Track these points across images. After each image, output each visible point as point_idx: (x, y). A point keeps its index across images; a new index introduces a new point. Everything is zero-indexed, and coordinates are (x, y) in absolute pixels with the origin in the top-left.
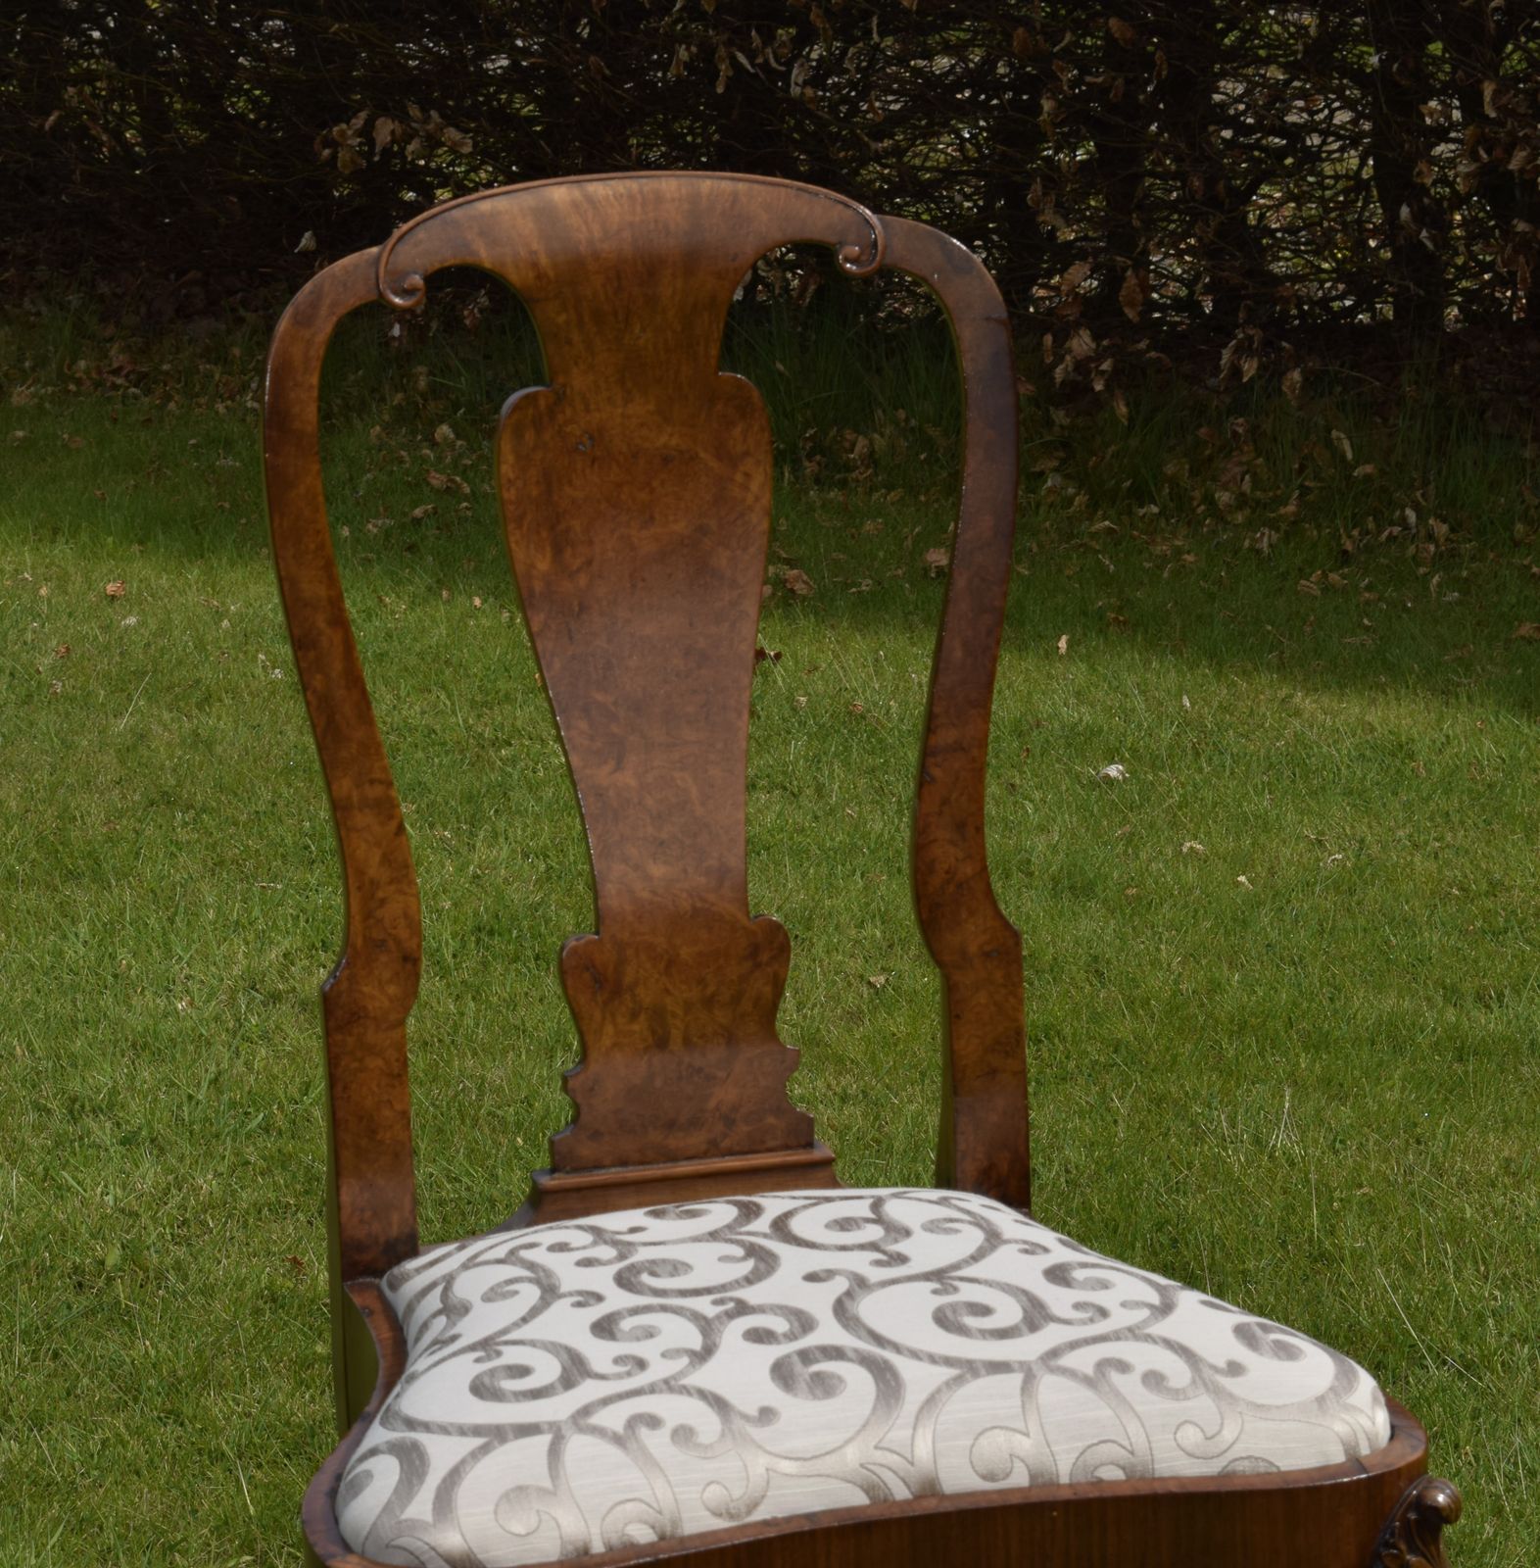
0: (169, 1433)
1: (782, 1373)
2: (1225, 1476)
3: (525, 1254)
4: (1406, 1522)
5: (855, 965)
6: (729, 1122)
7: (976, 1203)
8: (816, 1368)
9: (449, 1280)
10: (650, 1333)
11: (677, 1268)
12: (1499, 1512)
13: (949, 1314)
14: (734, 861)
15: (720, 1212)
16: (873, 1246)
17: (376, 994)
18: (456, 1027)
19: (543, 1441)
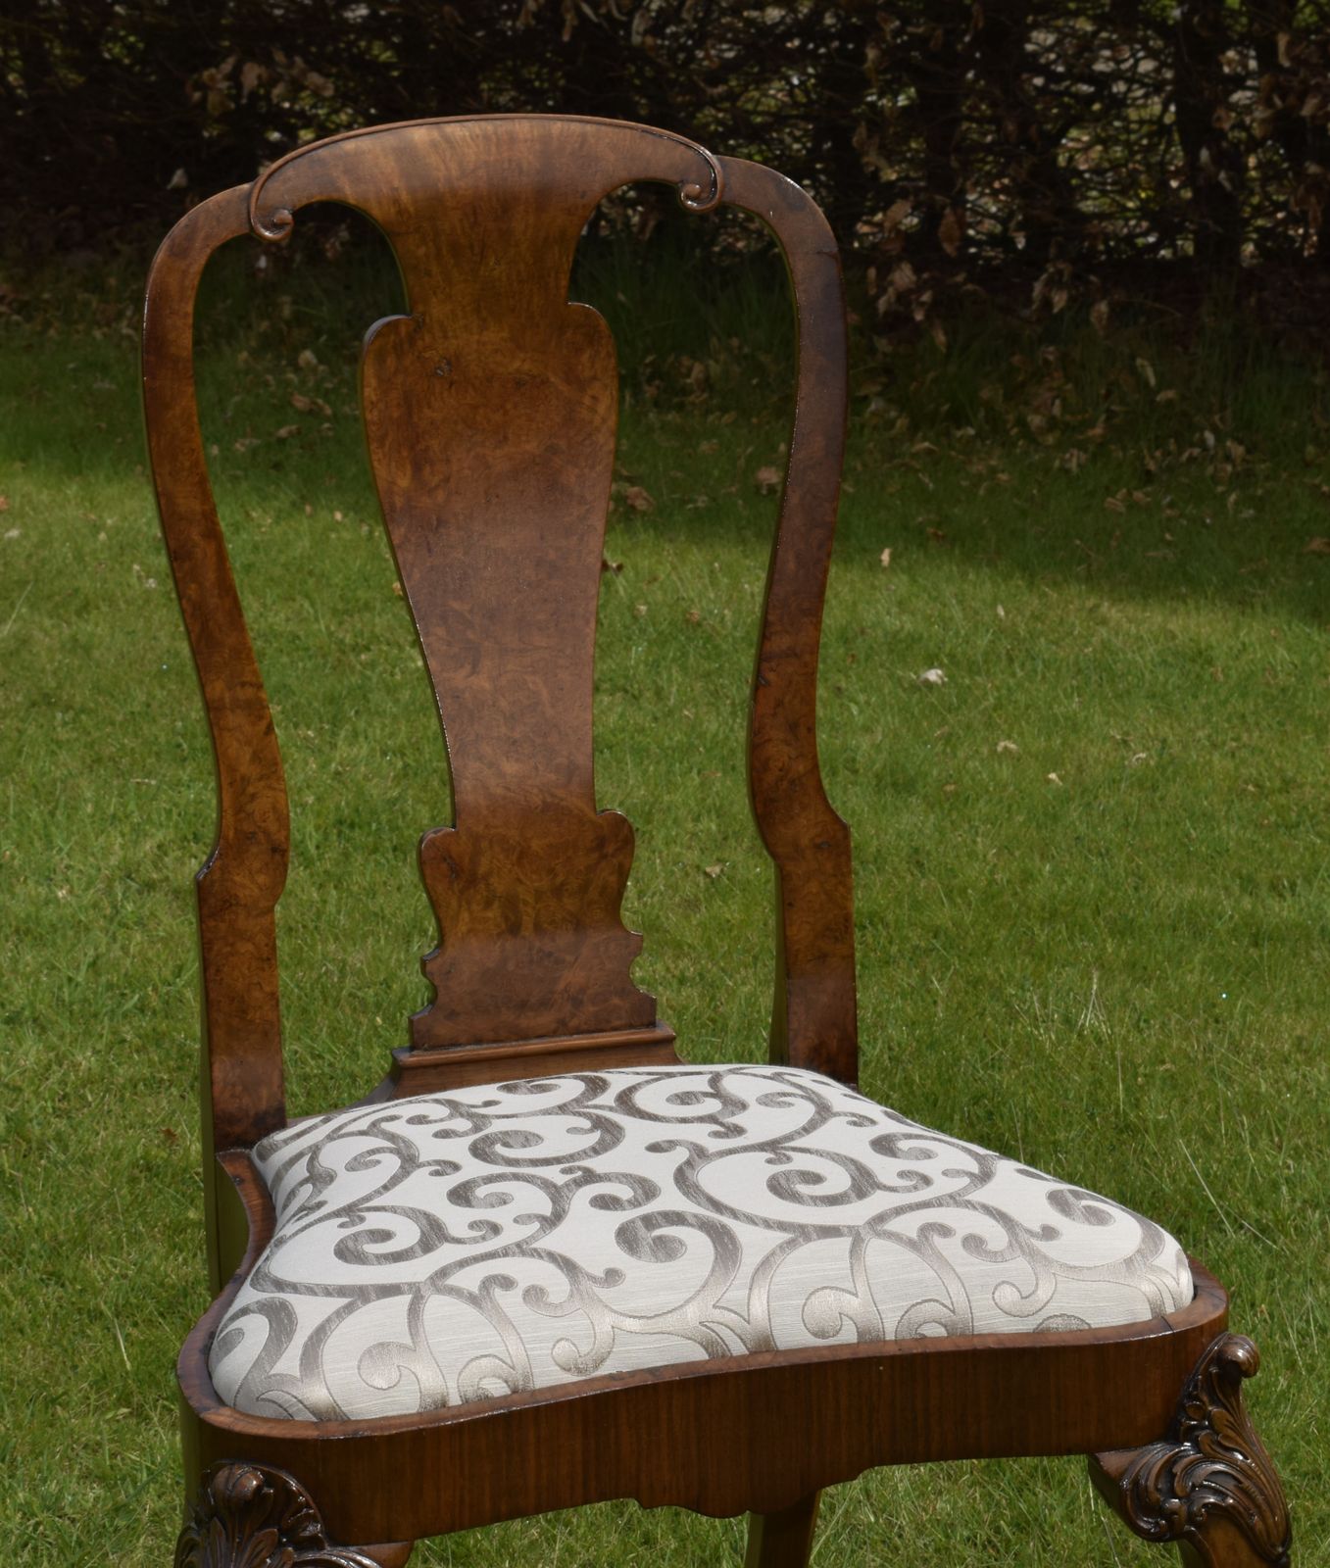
0: (51, 1294)
1: (626, 1237)
2: (1039, 1333)
3: (386, 1126)
4: (1208, 1375)
5: (692, 856)
6: (577, 1003)
7: (807, 1078)
8: (657, 1232)
9: (315, 1150)
10: (503, 1200)
11: (529, 1139)
12: (1292, 1366)
13: (783, 1182)
14: (582, 760)
15: (569, 1087)
17: (247, 883)
18: (319, 914)
19: (405, 1300)
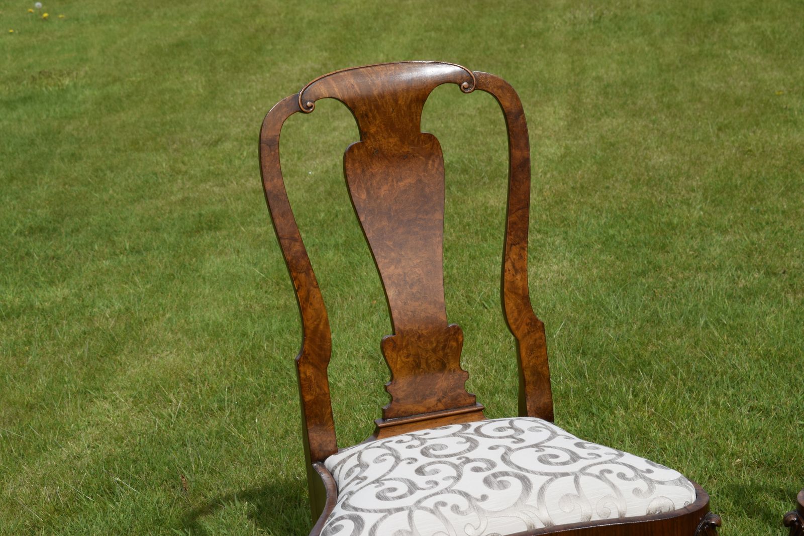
16: (512, 437)
